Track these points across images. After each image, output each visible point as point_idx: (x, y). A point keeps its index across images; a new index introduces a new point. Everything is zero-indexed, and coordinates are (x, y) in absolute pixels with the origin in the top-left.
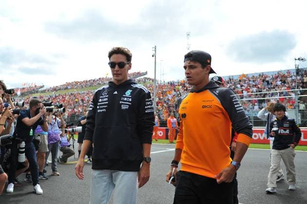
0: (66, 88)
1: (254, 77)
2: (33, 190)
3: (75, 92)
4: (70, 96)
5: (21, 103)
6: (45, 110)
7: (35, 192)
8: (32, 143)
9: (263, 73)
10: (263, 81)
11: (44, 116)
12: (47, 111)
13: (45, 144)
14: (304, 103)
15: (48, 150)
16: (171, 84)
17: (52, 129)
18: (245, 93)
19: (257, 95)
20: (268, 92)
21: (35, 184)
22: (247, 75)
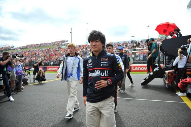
3: (31, 50)
4: (28, 52)
8: (6, 76)
9: (118, 42)
10: (119, 45)
12: (13, 58)
14: (134, 55)
16: (79, 46)
21: (9, 97)
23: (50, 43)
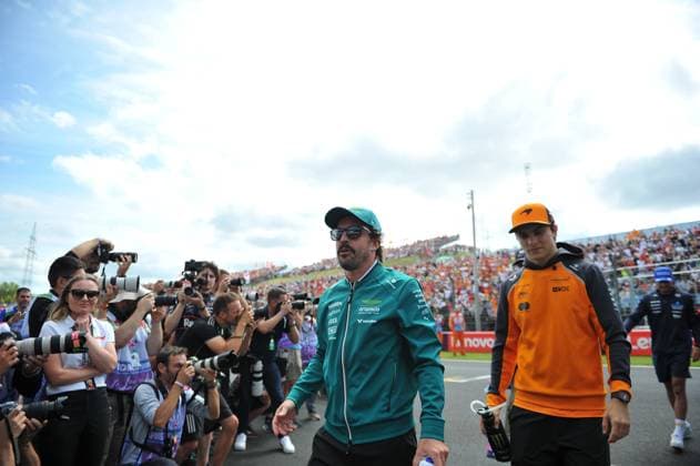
0: (323, 269)
1: (655, 234)
2: (278, 446)
5: (253, 294)
6: (290, 306)
7: (281, 450)
8: (274, 365)
9: (671, 227)
10: (673, 240)
11: (288, 316)
12: (293, 308)
13: (297, 366)
16: (503, 254)
17: (306, 339)
18: (641, 265)
20: (684, 261)
22: (641, 231)
23: (398, 250)
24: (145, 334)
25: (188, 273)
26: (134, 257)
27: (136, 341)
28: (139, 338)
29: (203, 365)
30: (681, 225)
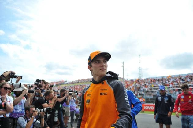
0: (78, 82)
1: (175, 77)
3: (82, 84)
4: (80, 86)
6: (68, 94)
8: (61, 111)
9: (179, 75)
10: (180, 79)
11: (67, 97)
13: (68, 112)
15: (70, 115)
16: (132, 80)
17: (71, 104)
18: (171, 86)
19: (177, 86)
22: (171, 76)
24: (24, 101)
25: (37, 83)
26: (21, 77)
27: (21, 103)
28: (22, 102)
29: (41, 111)
30: (183, 75)
